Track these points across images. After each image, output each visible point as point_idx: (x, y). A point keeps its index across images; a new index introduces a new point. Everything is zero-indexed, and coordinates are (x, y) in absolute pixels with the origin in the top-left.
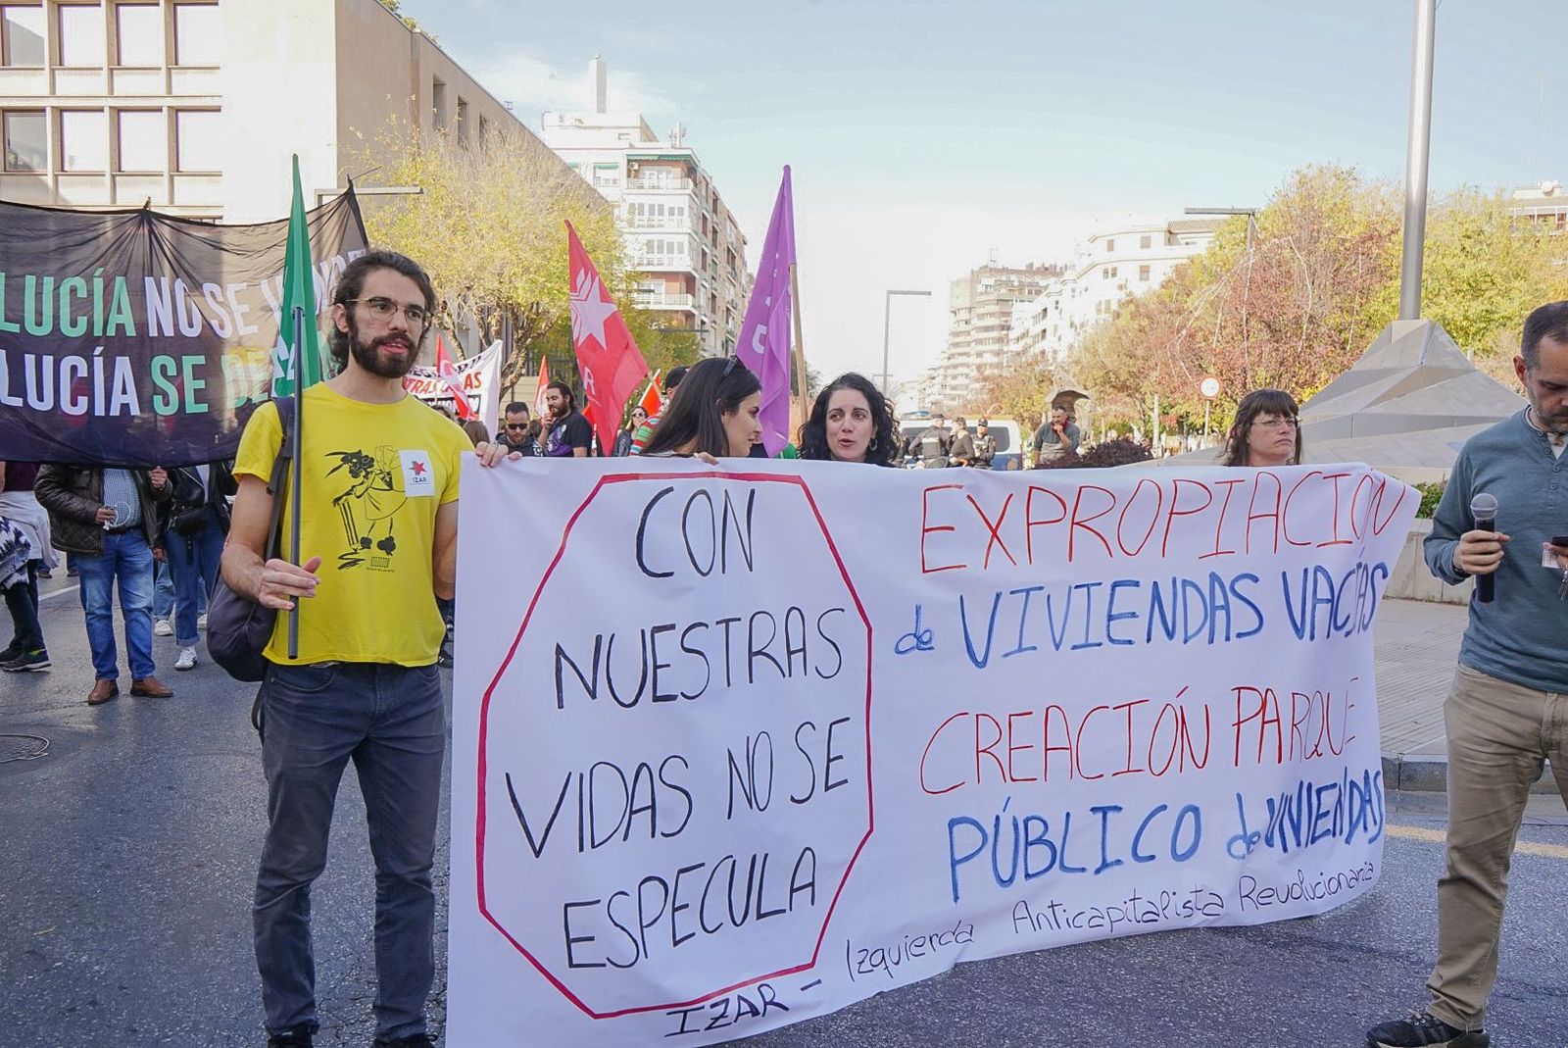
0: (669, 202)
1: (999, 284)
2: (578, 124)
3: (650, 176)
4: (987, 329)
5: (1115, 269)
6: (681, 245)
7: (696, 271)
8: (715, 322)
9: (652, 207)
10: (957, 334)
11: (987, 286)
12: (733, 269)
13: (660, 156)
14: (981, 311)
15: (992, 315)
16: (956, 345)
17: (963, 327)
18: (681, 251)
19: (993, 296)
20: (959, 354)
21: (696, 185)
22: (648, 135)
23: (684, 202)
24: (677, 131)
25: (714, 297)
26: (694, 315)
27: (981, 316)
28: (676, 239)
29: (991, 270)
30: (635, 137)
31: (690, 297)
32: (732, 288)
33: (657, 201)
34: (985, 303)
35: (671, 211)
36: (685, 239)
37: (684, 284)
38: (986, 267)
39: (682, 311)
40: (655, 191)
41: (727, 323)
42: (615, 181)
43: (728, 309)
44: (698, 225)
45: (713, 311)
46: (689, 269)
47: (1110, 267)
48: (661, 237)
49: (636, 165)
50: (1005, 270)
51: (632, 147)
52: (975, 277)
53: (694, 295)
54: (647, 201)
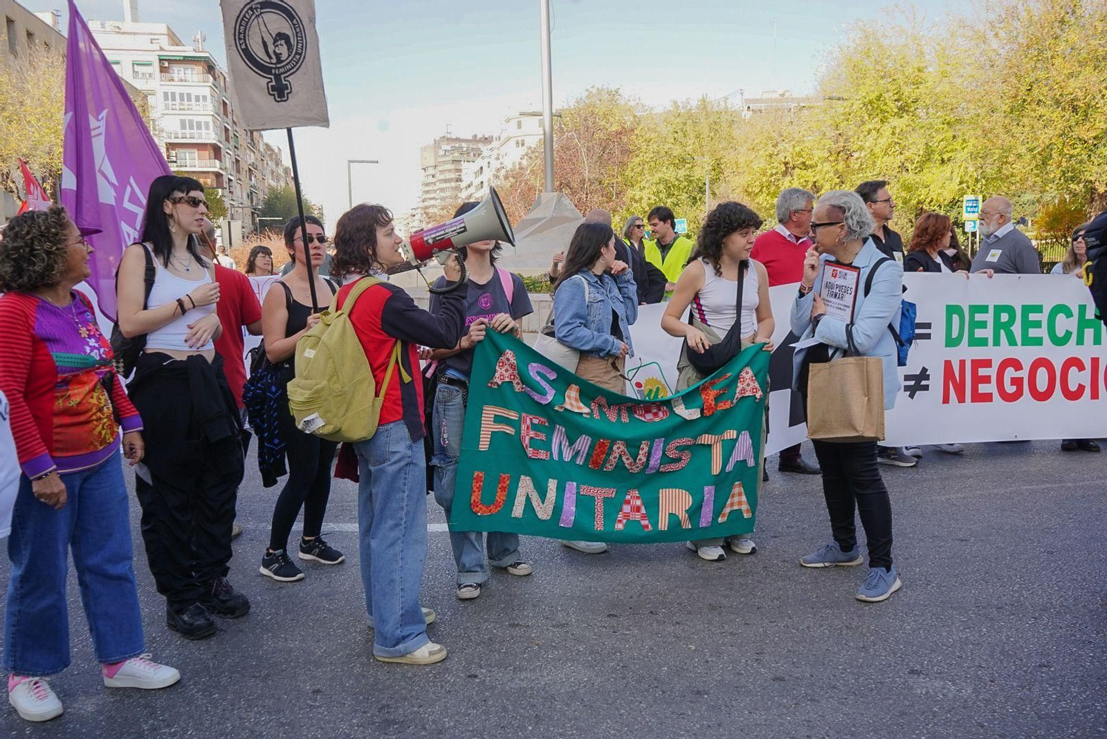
0: (194, 92)
1: (454, 149)
2: (117, 30)
3: (178, 71)
4: (446, 181)
5: (523, 141)
6: (207, 124)
7: (221, 143)
8: (240, 180)
9: (181, 95)
10: (427, 185)
11: (445, 151)
12: (252, 140)
13: (185, 57)
14: (440, 168)
15: (450, 171)
16: (428, 192)
17: (431, 180)
18: (207, 128)
19: (450, 158)
20: (430, 199)
21: (215, 79)
22: (175, 40)
23: (206, 91)
24: (199, 37)
25: (237, 161)
26: (222, 175)
27: (442, 172)
28: (203, 119)
29: (448, 139)
30: (164, 41)
31: (217, 162)
32: (252, 154)
33: (185, 90)
34: (445, 163)
35: (197, 98)
36: (210, 119)
37: (212, 152)
38: (444, 137)
39: (213, 172)
40: (184, 83)
41: (251, 180)
42: (150, 75)
43: (250, 169)
44: (219, 109)
45: (238, 171)
46: (215, 142)
47: (520, 139)
48: (191, 117)
49: (166, 64)
50: (457, 140)
51: (162, 49)
52: (437, 144)
53: (220, 161)
54: (178, 90)
